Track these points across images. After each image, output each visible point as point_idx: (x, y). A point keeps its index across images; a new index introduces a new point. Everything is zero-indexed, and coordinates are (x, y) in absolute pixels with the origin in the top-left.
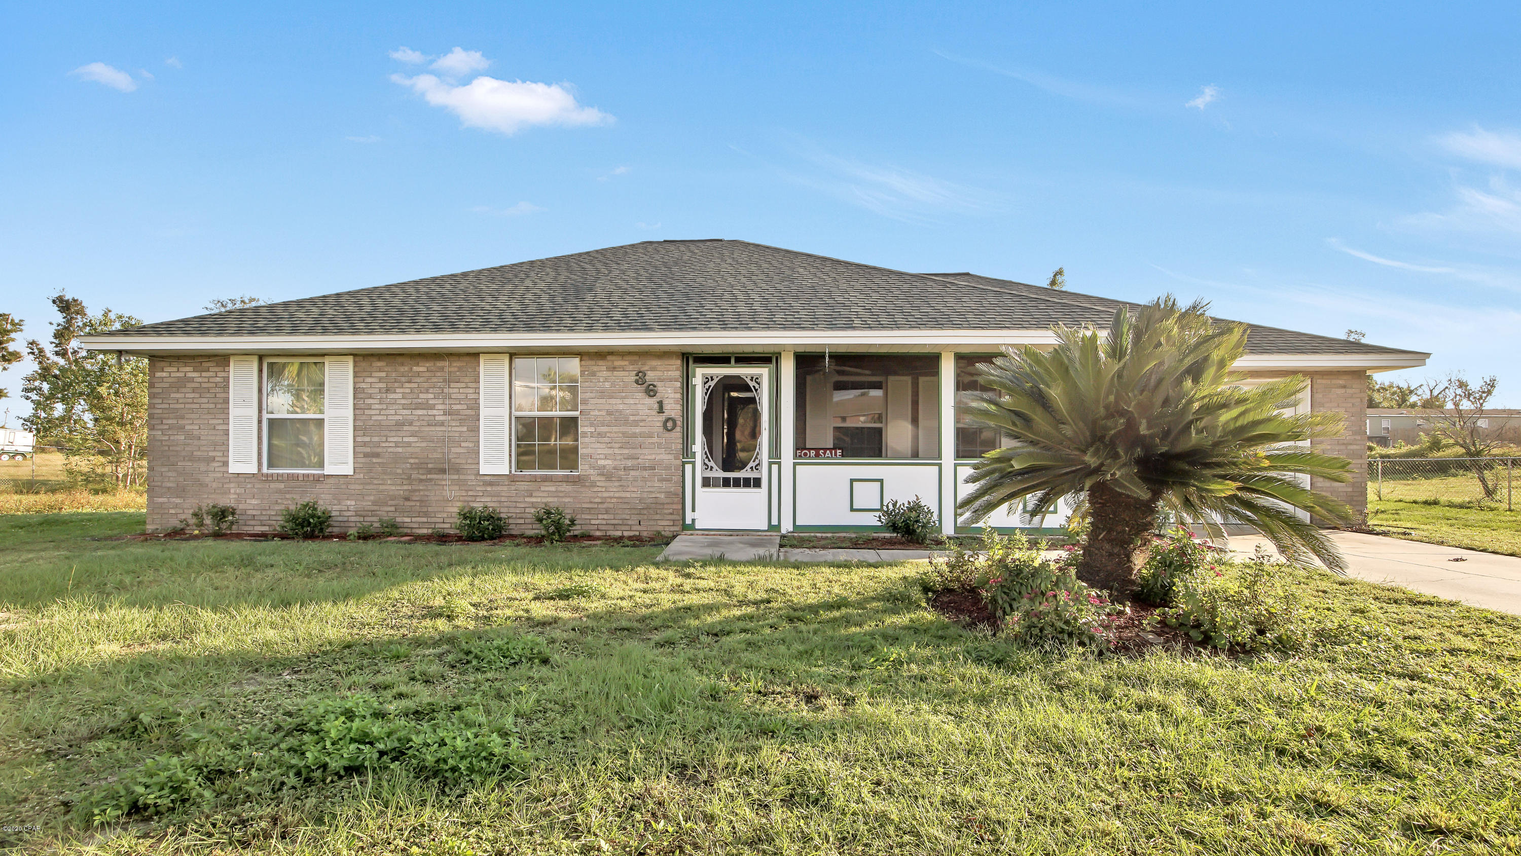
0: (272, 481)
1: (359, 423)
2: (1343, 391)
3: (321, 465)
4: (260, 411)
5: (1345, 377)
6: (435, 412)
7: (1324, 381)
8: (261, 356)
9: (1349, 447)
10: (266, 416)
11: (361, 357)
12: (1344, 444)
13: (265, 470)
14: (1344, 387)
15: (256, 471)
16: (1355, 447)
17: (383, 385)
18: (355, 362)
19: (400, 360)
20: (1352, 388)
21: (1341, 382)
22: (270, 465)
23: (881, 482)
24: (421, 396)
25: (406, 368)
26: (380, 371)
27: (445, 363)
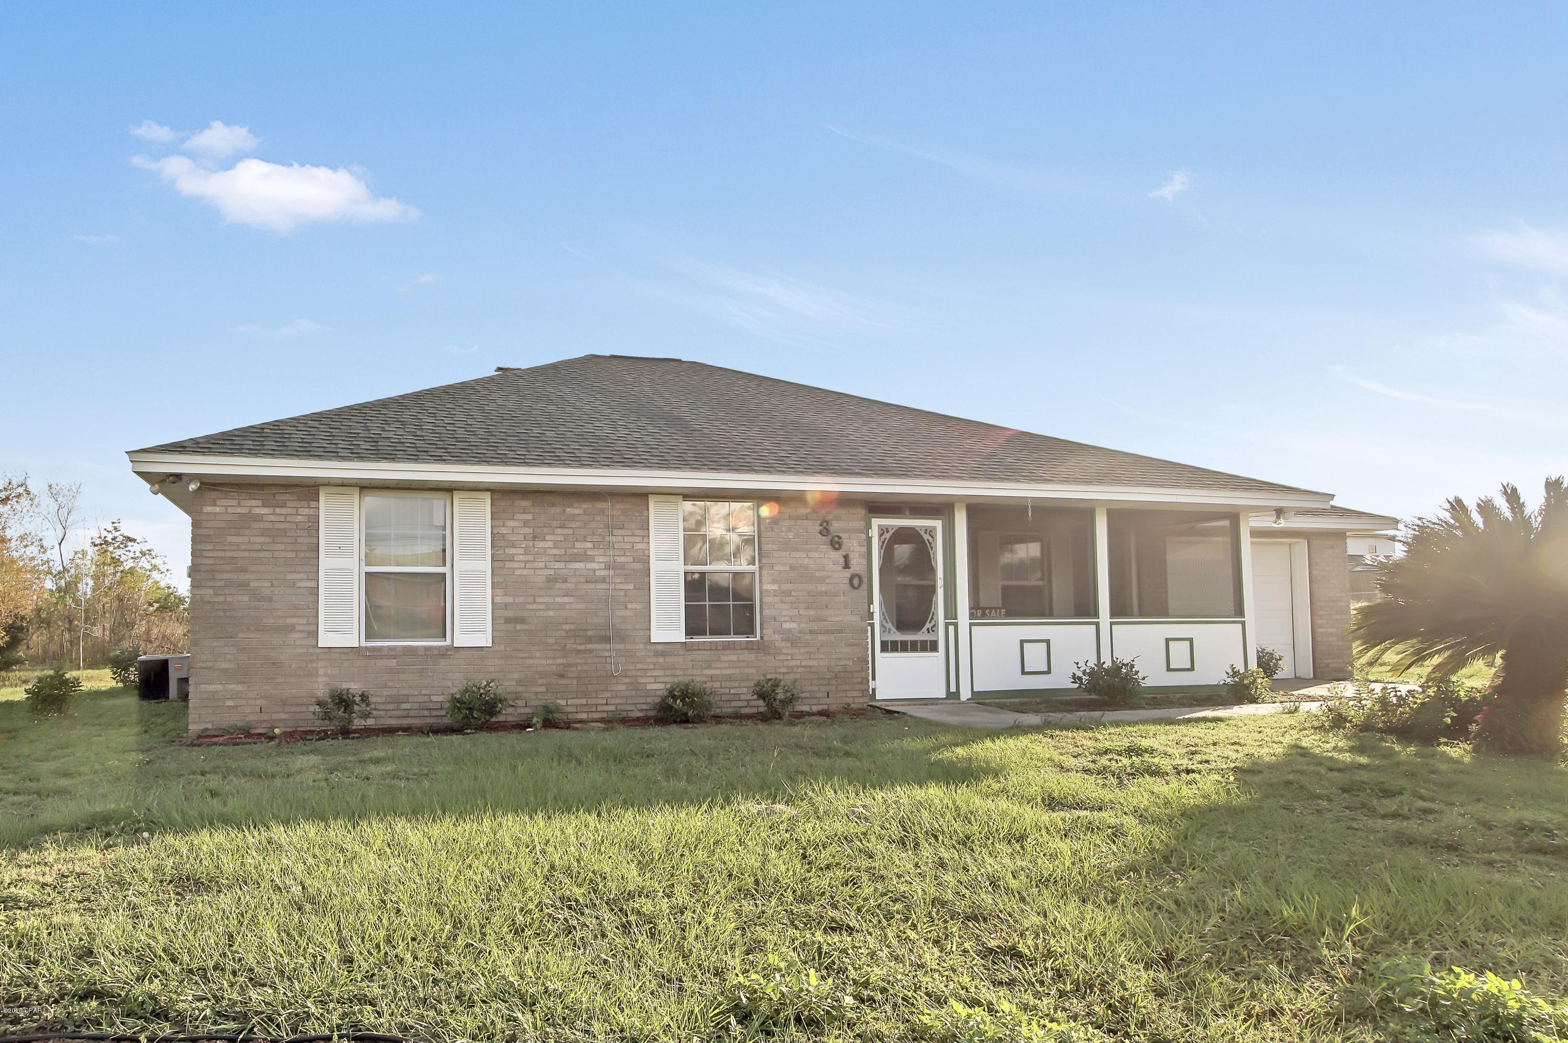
1: (499, 578)
2: (1331, 551)
4: (360, 562)
5: (1333, 538)
6: (594, 565)
8: (362, 488)
10: (364, 569)
11: (501, 493)
13: (364, 642)
14: (1332, 547)
15: (356, 644)
17: (527, 529)
18: (493, 500)
19: (549, 498)
20: (1337, 548)
21: (1330, 543)
22: (368, 636)
23: (1048, 642)
24: (578, 545)
25: (558, 510)
26: (525, 513)
27: (606, 505)
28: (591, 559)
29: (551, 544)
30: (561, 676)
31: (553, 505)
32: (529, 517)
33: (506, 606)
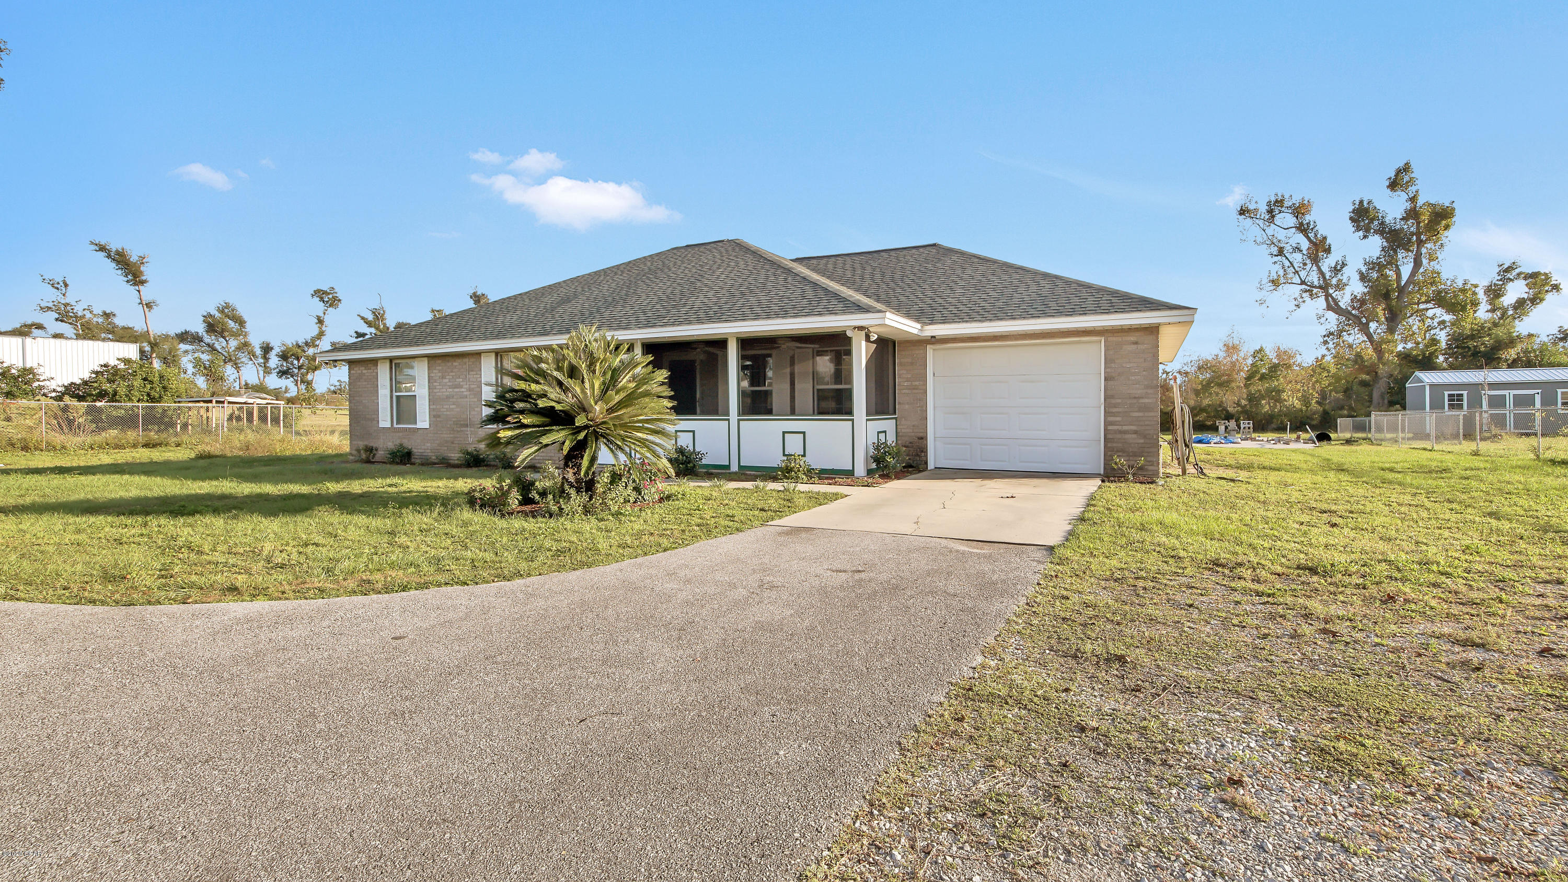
0: (399, 432)
1: (431, 397)
2: (1134, 347)
3: (416, 423)
4: (391, 391)
5: (1138, 334)
6: (463, 390)
7: (1114, 339)
8: (391, 360)
9: (1142, 401)
10: (395, 394)
11: (431, 357)
12: (1135, 398)
13: (395, 426)
14: (1136, 343)
15: (389, 426)
16: (1146, 401)
17: (440, 374)
18: (428, 361)
19: (447, 359)
20: (1143, 344)
21: (1133, 339)
22: (398, 423)
23: (693, 432)
24: (457, 380)
25: (450, 364)
26: (440, 366)
27: (466, 360)
28: (461, 387)
29: (447, 380)
30: (453, 443)
31: (448, 362)
32: (440, 368)
33: (434, 409)
